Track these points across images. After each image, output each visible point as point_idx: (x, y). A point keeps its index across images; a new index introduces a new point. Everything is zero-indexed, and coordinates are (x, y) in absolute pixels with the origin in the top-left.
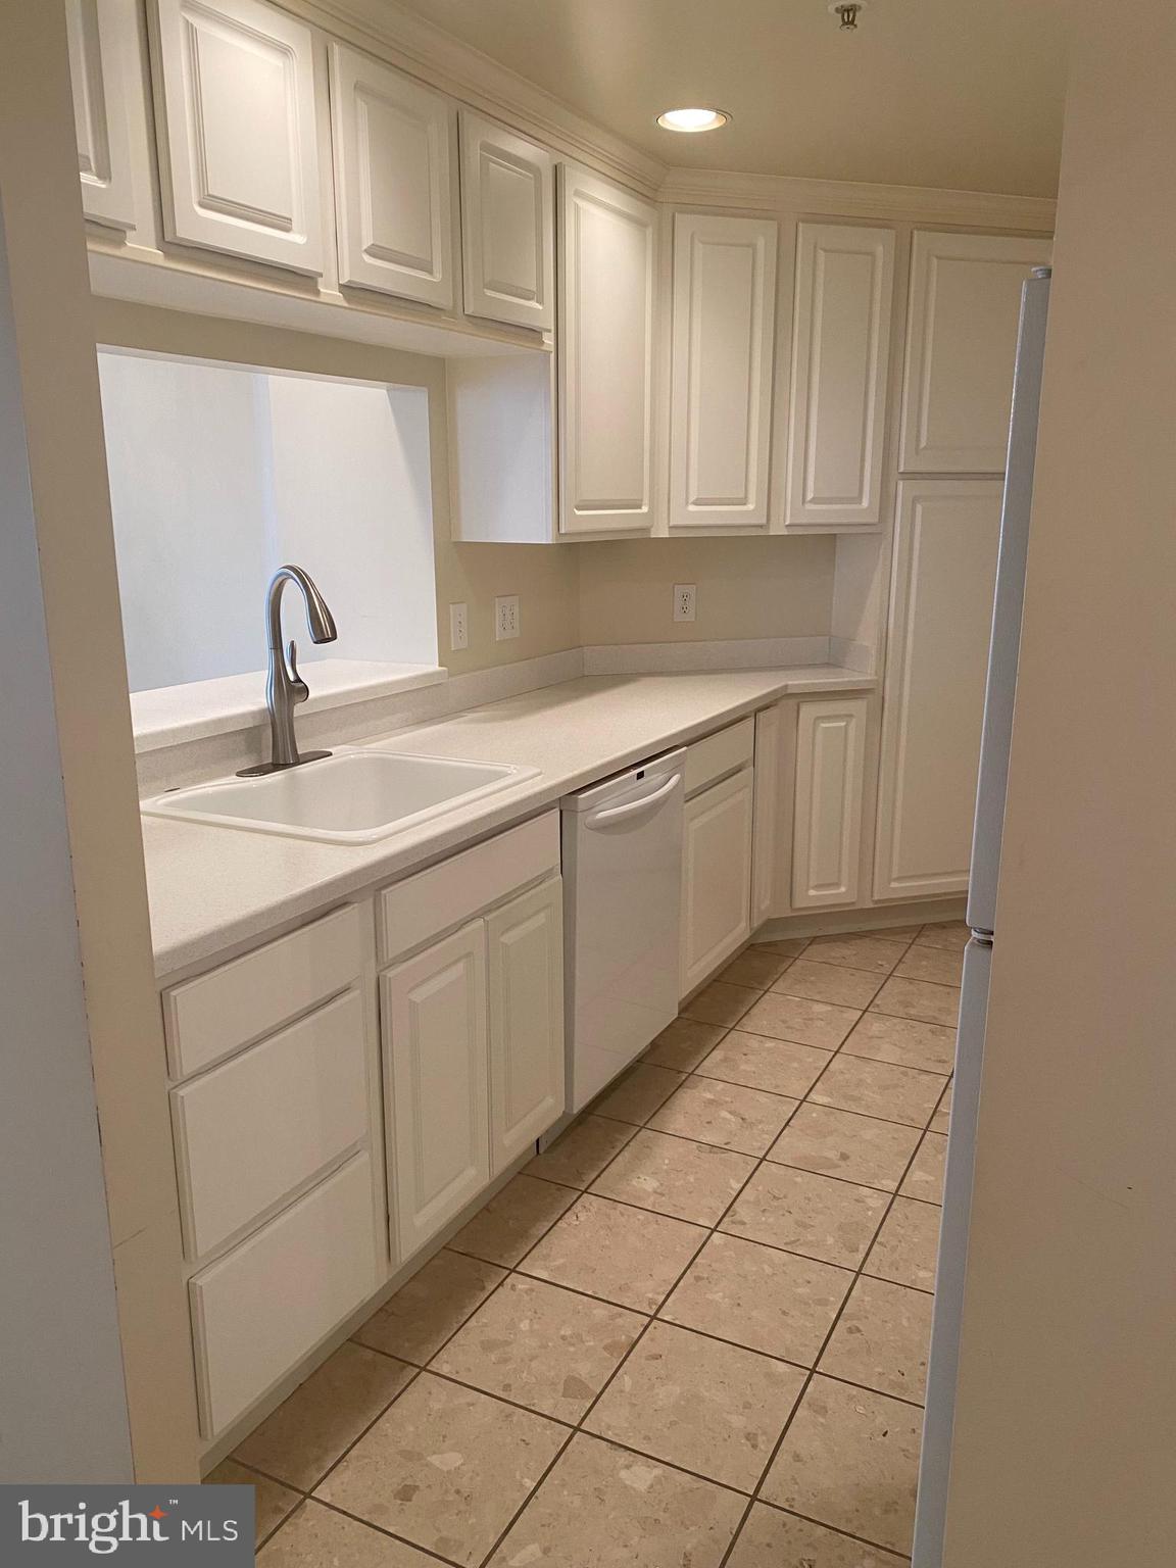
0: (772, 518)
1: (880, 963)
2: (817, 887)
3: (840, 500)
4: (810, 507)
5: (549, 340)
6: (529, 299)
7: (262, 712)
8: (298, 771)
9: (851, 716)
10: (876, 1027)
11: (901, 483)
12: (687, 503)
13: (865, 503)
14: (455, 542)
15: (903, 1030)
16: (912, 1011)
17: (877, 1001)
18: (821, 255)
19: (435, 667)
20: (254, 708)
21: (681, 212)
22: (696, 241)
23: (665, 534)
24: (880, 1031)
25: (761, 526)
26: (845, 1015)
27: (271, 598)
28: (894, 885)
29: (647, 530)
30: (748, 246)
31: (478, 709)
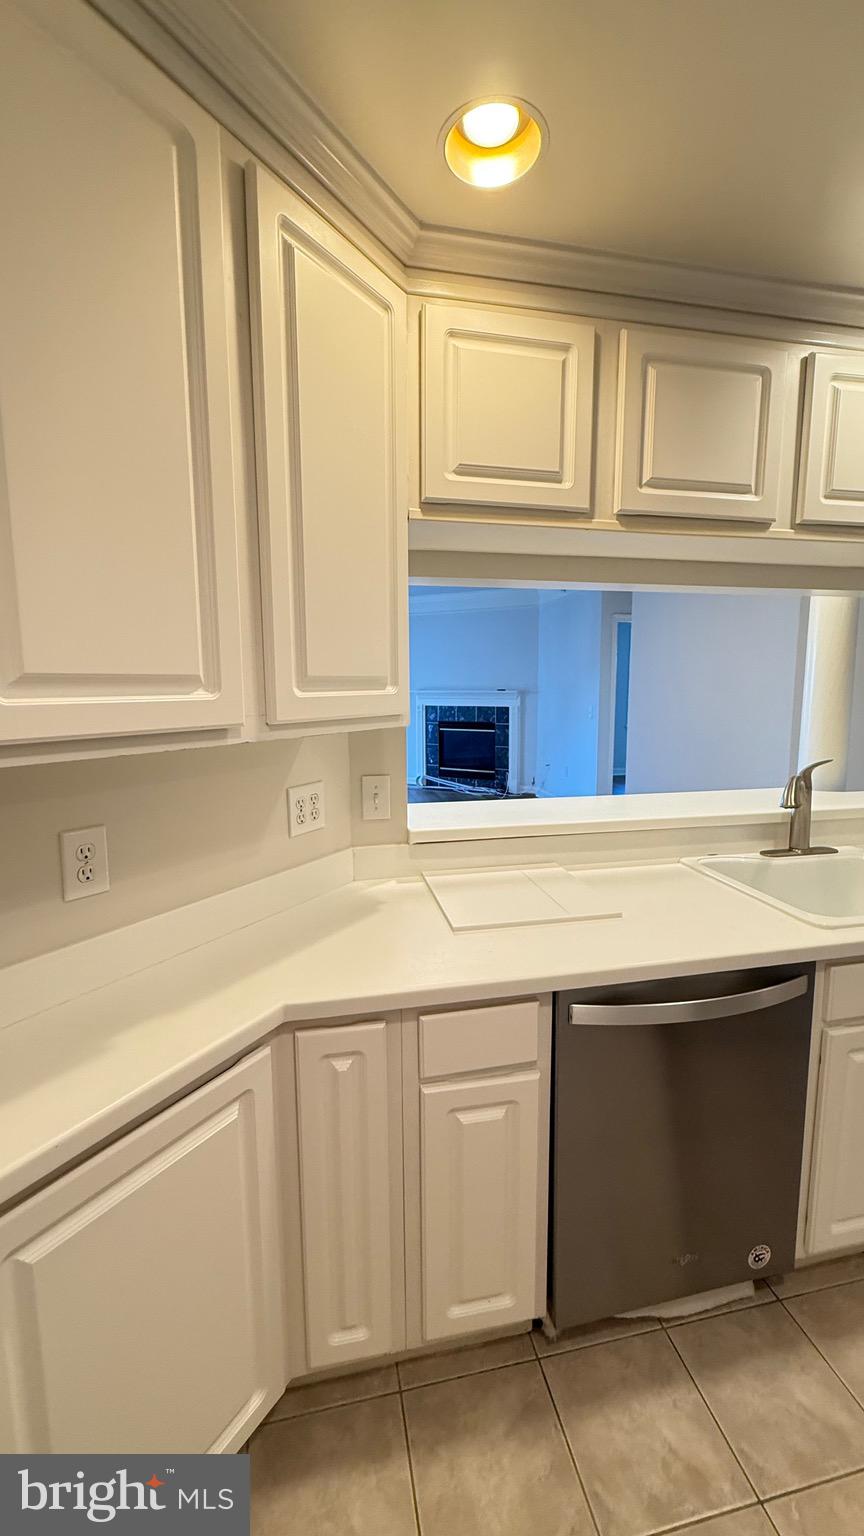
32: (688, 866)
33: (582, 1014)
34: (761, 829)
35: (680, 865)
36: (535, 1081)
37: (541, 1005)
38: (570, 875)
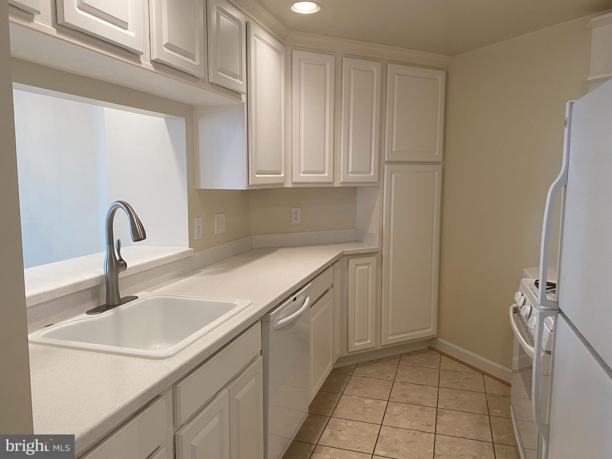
0: (335, 179)
1: (388, 375)
2: (359, 341)
3: (362, 173)
4: (350, 175)
5: (244, 97)
6: (236, 79)
7: (101, 277)
8: (121, 308)
9: (370, 264)
10: (396, 409)
11: (386, 166)
12: (300, 173)
13: (372, 174)
14: (197, 189)
15: (408, 410)
16: (409, 399)
17: (391, 395)
18: (352, 70)
19: (187, 248)
20: (97, 275)
21: (295, 50)
22: (302, 62)
23: (290, 185)
24: (397, 411)
25: (330, 183)
26: (380, 404)
27: (108, 218)
28: (390, 338)
29: (283, 184)
30: (323, 65)
31: (207, 267)
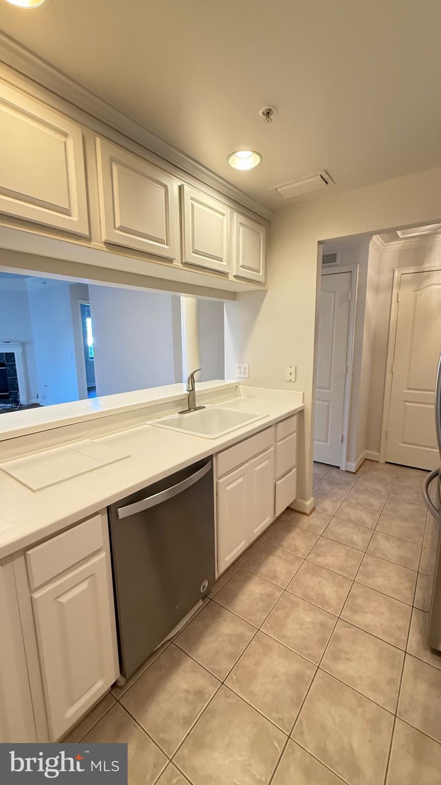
32: (151, 425)
33: (123, 512)
34: (177, 402)
35: (146, 425)
36: (104, 556)
37: (102, 515)
38: (94, 442)
